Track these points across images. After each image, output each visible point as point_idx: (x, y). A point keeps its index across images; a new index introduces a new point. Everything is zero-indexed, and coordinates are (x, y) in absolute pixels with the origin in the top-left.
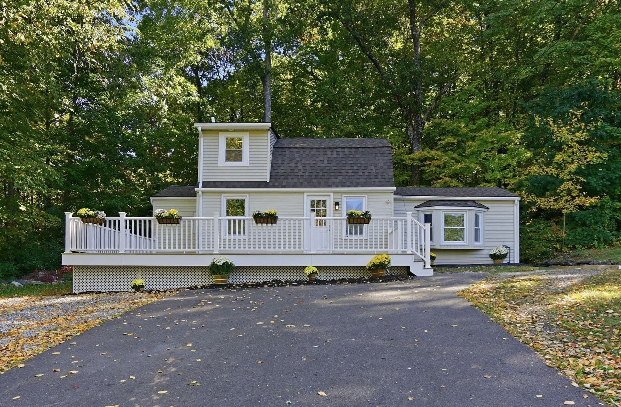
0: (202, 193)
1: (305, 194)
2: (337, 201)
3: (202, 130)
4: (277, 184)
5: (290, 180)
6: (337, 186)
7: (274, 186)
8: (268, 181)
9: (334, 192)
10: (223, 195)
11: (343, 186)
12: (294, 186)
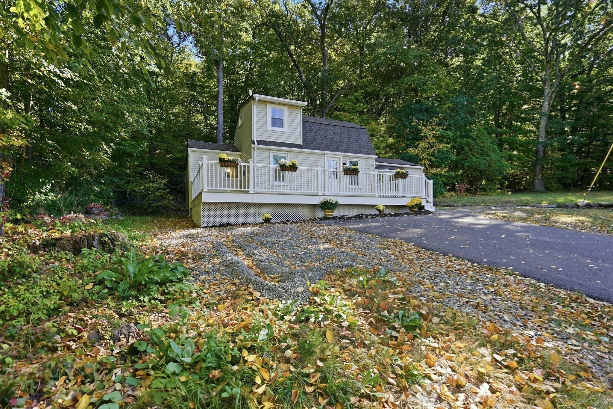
0: (257, 148)
1: (326, 156)
2: (345, 162)
3: (258, 100)
4: (307, 147)
5: (315, 145)
6: (345, 152)
7: (306, 148)
8: (302, 144)
9: (343, 156)
10: (271, 152)
11: (348, 152)
12: (319, 149)
